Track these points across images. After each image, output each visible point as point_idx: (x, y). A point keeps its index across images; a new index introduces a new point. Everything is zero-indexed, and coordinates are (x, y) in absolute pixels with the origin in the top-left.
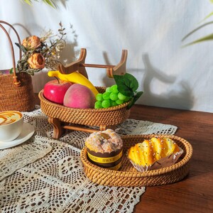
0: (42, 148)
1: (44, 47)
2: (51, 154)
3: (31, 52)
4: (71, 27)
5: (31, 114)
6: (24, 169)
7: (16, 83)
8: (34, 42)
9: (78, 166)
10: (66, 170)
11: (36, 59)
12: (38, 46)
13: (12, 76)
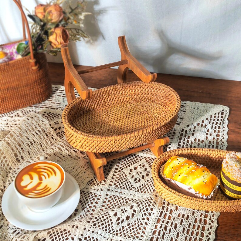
7: (34, 68)
8: (56, 15)
9: (149, 173)
10: (137, 178)
11: (60, 36)
12: (61, 18)
13: (29, 59)
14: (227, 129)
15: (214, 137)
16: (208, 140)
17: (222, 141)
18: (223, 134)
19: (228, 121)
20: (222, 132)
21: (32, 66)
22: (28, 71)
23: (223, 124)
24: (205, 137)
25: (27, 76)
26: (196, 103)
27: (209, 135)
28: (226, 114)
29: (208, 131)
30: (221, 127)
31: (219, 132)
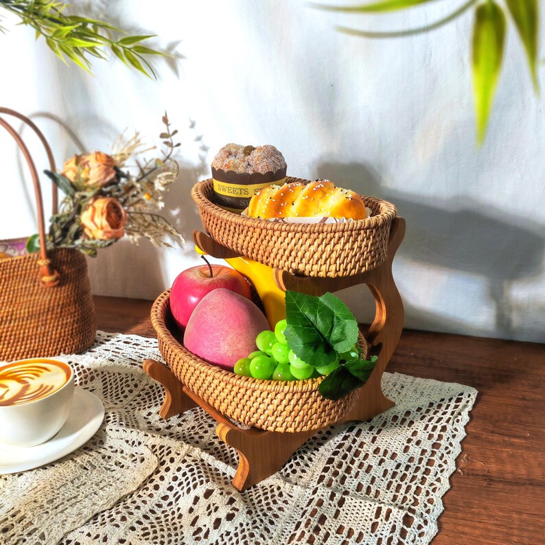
0: (128, 462)
1: (123, 180)
2: (156, 477)
3: (89, 194)
4: (193, 126)
5: (87, 360)
6: (86, 529)
7: (47, 279)
8: (97, 170)
9: (236, 513)
10: (203, 528)
11: (102, 214)
12: (108, 179)
13: (37, 260)
14: (462, 434)
15: (425, 448)
16: (408, 453)
17: (443, 460)
18: (451, 444)
19: (469, 418)
20: (449, 438)
21: (43, 275)
22: (34, 286)
23: (455, 422)
24: (404, 447)
25: (31, 296)
26: (402, 375)
27: (413, 443)
28: (468, 402)
29: (415, 433)
30: (449, 427)
31: (440, 437)
